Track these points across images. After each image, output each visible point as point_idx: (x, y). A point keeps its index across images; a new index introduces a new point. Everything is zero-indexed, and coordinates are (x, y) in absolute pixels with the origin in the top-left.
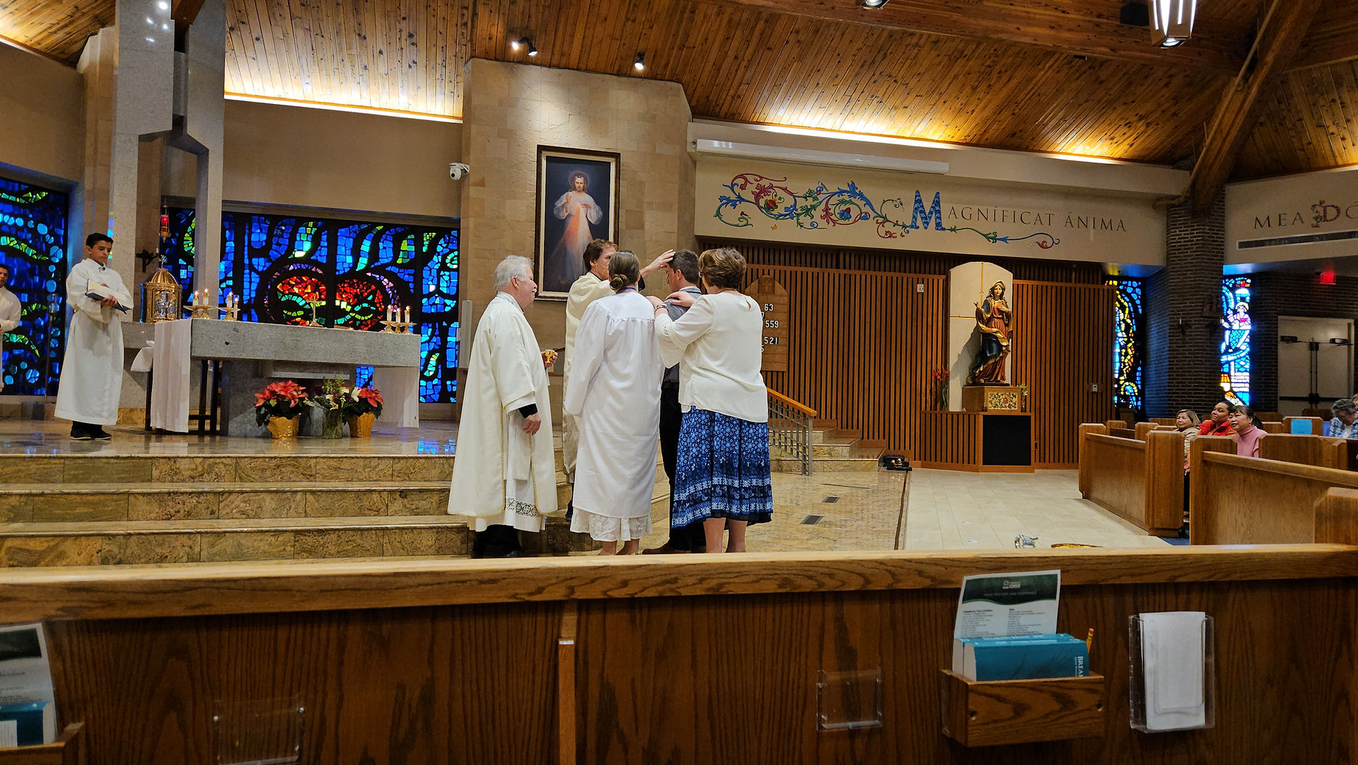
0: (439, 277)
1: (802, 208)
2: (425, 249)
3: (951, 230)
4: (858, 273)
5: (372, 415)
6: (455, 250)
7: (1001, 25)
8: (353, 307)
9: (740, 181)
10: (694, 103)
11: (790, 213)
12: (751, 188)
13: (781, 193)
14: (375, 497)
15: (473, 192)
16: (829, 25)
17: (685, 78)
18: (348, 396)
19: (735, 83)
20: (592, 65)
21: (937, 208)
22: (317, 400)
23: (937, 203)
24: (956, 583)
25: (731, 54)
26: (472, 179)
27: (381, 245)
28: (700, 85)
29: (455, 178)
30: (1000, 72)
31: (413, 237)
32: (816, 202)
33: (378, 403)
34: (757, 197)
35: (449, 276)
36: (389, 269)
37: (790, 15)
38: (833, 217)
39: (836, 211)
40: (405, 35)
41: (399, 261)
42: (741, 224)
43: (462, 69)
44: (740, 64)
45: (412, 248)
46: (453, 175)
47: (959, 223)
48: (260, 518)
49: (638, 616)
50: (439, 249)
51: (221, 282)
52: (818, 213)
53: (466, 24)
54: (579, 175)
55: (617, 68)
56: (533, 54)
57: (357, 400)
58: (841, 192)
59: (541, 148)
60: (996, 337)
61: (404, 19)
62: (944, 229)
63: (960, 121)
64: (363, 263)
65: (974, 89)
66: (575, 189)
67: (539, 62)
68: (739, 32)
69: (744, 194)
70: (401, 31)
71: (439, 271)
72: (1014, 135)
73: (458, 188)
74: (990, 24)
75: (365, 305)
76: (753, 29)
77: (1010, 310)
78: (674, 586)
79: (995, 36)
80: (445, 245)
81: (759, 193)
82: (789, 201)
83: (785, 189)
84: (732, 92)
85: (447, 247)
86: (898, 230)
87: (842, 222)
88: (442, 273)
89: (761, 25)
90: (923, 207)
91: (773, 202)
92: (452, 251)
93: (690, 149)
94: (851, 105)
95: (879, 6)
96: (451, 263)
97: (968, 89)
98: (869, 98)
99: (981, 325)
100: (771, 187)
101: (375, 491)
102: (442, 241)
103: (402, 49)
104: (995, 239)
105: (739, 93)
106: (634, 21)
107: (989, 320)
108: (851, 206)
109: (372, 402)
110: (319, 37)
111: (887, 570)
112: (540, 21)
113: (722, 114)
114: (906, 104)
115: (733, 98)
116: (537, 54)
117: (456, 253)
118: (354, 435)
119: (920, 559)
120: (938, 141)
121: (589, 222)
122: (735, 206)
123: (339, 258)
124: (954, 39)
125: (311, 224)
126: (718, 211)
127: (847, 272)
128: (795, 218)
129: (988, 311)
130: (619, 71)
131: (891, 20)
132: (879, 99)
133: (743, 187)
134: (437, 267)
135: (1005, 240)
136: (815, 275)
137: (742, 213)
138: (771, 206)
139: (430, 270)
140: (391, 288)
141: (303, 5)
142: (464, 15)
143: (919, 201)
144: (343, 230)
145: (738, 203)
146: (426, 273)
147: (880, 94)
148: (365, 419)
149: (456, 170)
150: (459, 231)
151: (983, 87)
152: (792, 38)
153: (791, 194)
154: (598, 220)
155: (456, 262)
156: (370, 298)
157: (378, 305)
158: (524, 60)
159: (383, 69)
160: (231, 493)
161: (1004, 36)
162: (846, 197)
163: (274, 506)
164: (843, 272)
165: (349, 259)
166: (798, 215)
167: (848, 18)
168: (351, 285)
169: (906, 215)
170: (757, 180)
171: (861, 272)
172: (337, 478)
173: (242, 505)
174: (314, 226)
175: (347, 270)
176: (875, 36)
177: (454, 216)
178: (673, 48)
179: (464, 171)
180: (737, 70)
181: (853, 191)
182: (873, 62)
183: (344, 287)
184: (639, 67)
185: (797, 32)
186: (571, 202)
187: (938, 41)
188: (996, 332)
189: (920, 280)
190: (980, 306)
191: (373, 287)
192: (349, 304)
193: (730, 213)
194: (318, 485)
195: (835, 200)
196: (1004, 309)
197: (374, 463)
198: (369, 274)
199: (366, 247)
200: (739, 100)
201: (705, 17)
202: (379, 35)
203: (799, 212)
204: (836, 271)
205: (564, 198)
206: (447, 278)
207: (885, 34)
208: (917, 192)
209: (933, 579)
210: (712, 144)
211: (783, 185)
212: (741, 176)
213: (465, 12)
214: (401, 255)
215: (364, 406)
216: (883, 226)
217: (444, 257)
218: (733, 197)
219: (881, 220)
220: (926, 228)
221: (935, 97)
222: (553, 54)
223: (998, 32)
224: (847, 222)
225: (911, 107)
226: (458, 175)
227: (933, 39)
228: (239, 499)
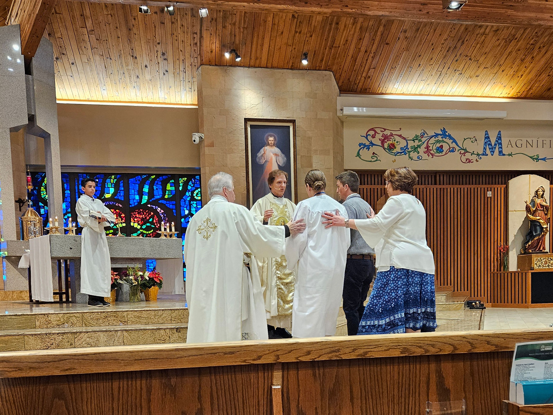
0: (190, 205)
1: (412, 147)
2: (181, 188)
3: (509, 155)
4: (449, 187)
5: (157, 288)
6: (199, 188)
7: (540, 15)
8: (141, 226)
9: (372, 133)
10: (340, 84)
11: (404, 151)
12: (379, 136)
13: (398, 138)
14: (162, 332)
15: (207, 150)
16: (425, 25)
17: (334, 68)
18: (142, 277)
19: (366, 68)
20: (275, 64)
21: (499, 141)
22: (125, 280)
23: (499, 138)
24: (511, 348)
25: (363, 49)
26: (206, 143)
27: (155, 187)
28: (344, 72)
29: (196, 143)
30: (540, 48)
31: (173, 181)
32: (420, 143)
33: (160, 280)
34: (383, 142)
35: (196, 204)
36: (160, 201)
37: (400, 20)
38: (432, 152)
39: (433, 148)
40: (160, 54)
41: (166, 197)
42: (373, 160)
43: (195, 73)
44: (368, 56)
45: (173, 188)
46: (194, 141)
47: (515, 150)
48: (98, 346)
49: (317, 372)
50: (189, 188)
51: (64, 215)
52: (422, 150)
53: (196, 44)
54: (271, 136)
55: (291, 64)
56: (238, 60)
57: (148, 279)
58: (437, 135)
59: (246, 120)
60: (539, 223)
61: (159, 43)
62: (504, 155)
63: (512, 84)
64: (145, 199)
65: (522, 60)
66: (269, 145)
67: (242, 65)
68: (367, 34)
69: (374, 141)
70: (157, 51)
71: (190, 201)
72: (549, 89)
73: (198, 148)
74: (533, 15)
75: (148, 224)
76: (376, 32)
77: (548, 204)
78: (338, 354)
79: (536, 23)
80: (192, 185)
81: (384, 139)
82: (403, 143)
83: (400, 136)
84: (364, 75)
85: (194, 186)
86: (474, 157)
87: (438, 154)
88: (192, 202)
89: (381, 28)
90: (490, 141)
91: (393, 145)
92: (197, 189)
93: (339, 114)
94: (441, 78)
95: (458, 8)
96: (197, 196)
97: (518, 61)
98: (453, 72)
99: (529, 215)
100: (392, 135)
101: (162, 329)
102: (190, 183)
103: (159, 63)
104: (537, 159)
105: (369, 74)
106: (300, 33)
107: (535, 212)
108: (444, 144)
109: (156, 280)
110: (109, 59)
111: (468, 342)
112: (241, 37)
113: (359, 89)
114: (477, 74)
115: (365, 78)
116: (241, 61)
117: (199, 190)
118: (147, 300)
119: (488, 334)
120: (499, 97)
121: (279, 165)
122: (369, 149)
123: (131, 197)
124: (508, 28)
125: (113, 177)
126: (358, 153)
127: (442, 186)
128: (407, 154)
129: (534, 206)
130: (292, 66)
131: (467, 18)
132: (460, 72)
133: (373, 137)
134: (188, 199)
135: (544, 159)
136: (421, 190)
137: (374, 153)
138: (392, 147)
139: (185, 201)
140: (162, 213)
141: (98, 40)
142: (194, 38)
143: (488, 138)
144: (132, 180)
145: (370, 147)
146: (182, 203)
147: (460, 68)
148: (153, 290)
149: (196, 137)
150: (200, 175)
151: (529, 58)
152: (402, 36)
153: (404, 138)
154: (284, 163)
155: (200, 195)
156: (151, 220)
157: (156, 224)
158: (233, 64)
159: (148, 77)
160: (81, 332)
161: (542, 23)
162: (440, 138)
163: (105, 339)
164: (439, 187)
165: (137, 197)
166: (409, 152)
167: (438, 19)
168: (139, 213)
169: (479, 147)
170: (382, 131)
171: (451, 186)
172: (140, 322)
173: (88, 339)
174: (115, 178)
175: (136, 204)
176: (456, 31)
177: (196, 166)
178: (326, 49)
179: (201, 138)
180: (367, 60)
181: (444, 134)
182: (455, 47)
183: (135, 214)
184: (305, 62)
185: (405, 31)
186: (267, 153)
187: (498, 30)
188: (538, 219)
189: (489, 189)
190: (528, 203)
191: (152, 213)
192: (139, 224)
193: (366, 154)
194: (129, 327)
195: (433, 140)
196: (544, 204)
197: (160, 313)
198: (149, 206)
199: (146, 189)
200: (369, 80)
201: (345, 26)
202: (144, 56)
203: (410, 150)
204: (435, 187)
205: (262, 151)
206: (195, 206)
207: (463, 28)
208: (486, 131)
209: (497, 346)
210: (353, 110)
211: (399, 133)
212: (372, 129)
213: (195, 36)
214: (167, 193)
215: (152, 282)
216: (464, 156)
217: (192, 193)
218: (367, 143)
219: (463, 152)
220: (492, 155)
221: (497, 67)
222: (251, 59)
223: (538, 20)
224: (441, 154)
225: (481, 76)
226: (197, 140)
227: (494, 29)
228: (85, 336)
